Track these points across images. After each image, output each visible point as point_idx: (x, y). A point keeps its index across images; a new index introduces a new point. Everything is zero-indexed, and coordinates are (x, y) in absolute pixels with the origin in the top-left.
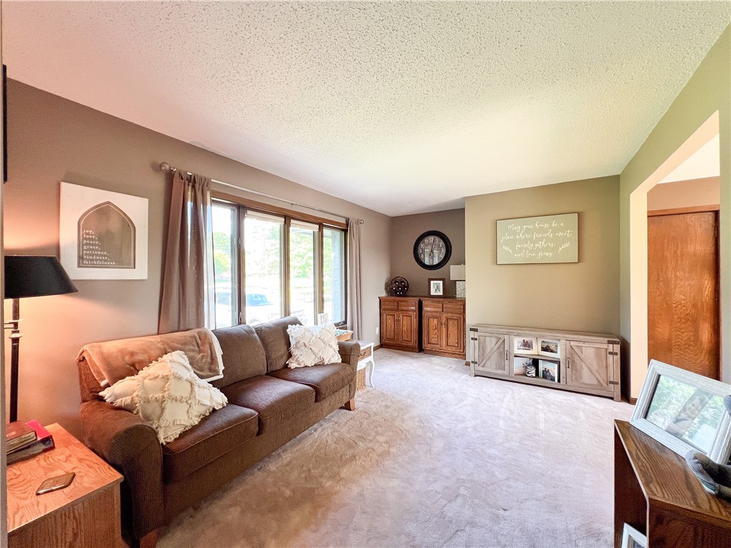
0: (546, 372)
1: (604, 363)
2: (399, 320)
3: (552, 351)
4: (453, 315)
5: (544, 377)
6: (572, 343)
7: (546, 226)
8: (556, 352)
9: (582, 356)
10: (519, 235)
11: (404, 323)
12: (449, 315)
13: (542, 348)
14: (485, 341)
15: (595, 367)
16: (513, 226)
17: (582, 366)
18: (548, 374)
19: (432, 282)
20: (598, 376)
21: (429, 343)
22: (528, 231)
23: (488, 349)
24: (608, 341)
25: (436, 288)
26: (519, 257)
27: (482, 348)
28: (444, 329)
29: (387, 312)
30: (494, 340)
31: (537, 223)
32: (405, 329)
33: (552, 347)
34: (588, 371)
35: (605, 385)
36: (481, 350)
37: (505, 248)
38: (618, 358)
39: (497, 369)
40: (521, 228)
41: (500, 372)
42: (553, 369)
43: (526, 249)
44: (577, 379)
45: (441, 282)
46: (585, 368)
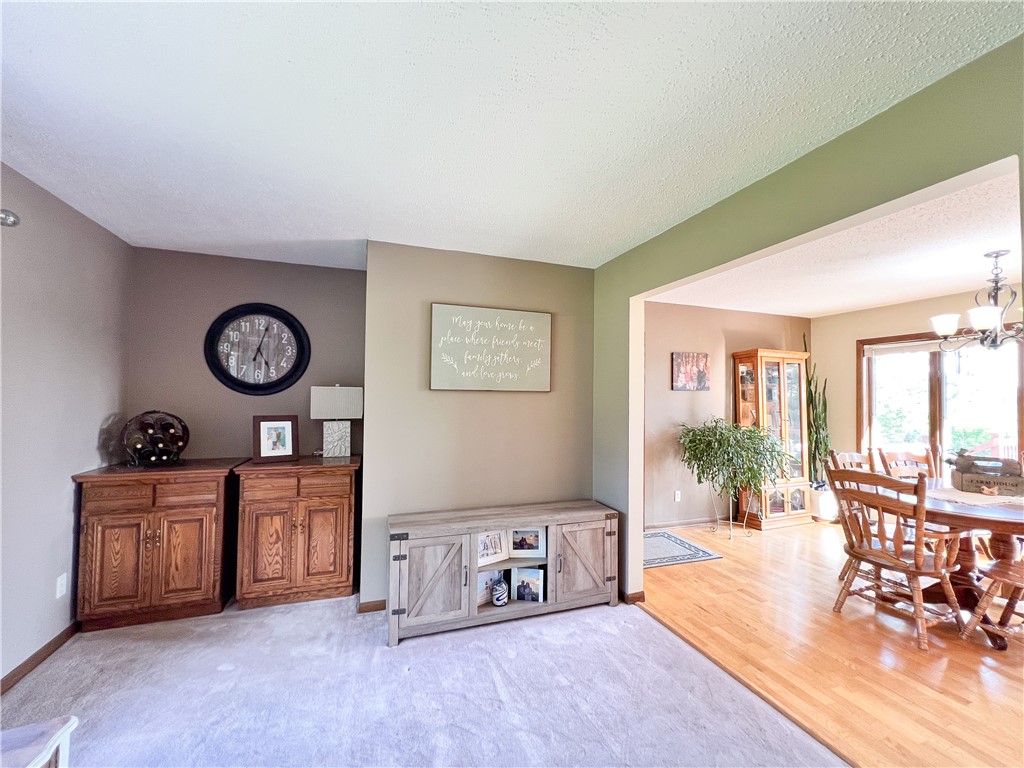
0: (523, 586)
1: (601, 551)
2: (154, 538)
3: (531, 547)
4: (325, 500)
5: (521, 597)
6: (565, 529)
7: (511, 327)
8: (537, 548)
9: (576, 548)
10: (470, 338)
11: (174, 541)
12: (315, 502)
13: (514, 543)
14: (422, 558)
15: (590, 562)
16: (461, 318)
17: (575, 563)
18: (527, 591)
19: (264, 425)
20: (594, 574)
21: (256, 581)
22: (483, 332)
23: (430, 572)
24: (607, 516)
25: (275, 439)
26: (469, 378)
27: (417, 577)
28: (300, 539)
29: (108, 520)
30: (441, 550)
31: (496, 320)
32: (177, 557)
33: (530, 540)
34: (583, 570)
35: (601, 585)
36: (414, 578)
37: (447, 359)
38: (615, 538)
39: (446, 610)
40: (474, 324)
41: (451, 615)
42: (536, 581)
43: (481, 363)
44: (569, 589)
45: (288, 425)
46: (579, 566)
